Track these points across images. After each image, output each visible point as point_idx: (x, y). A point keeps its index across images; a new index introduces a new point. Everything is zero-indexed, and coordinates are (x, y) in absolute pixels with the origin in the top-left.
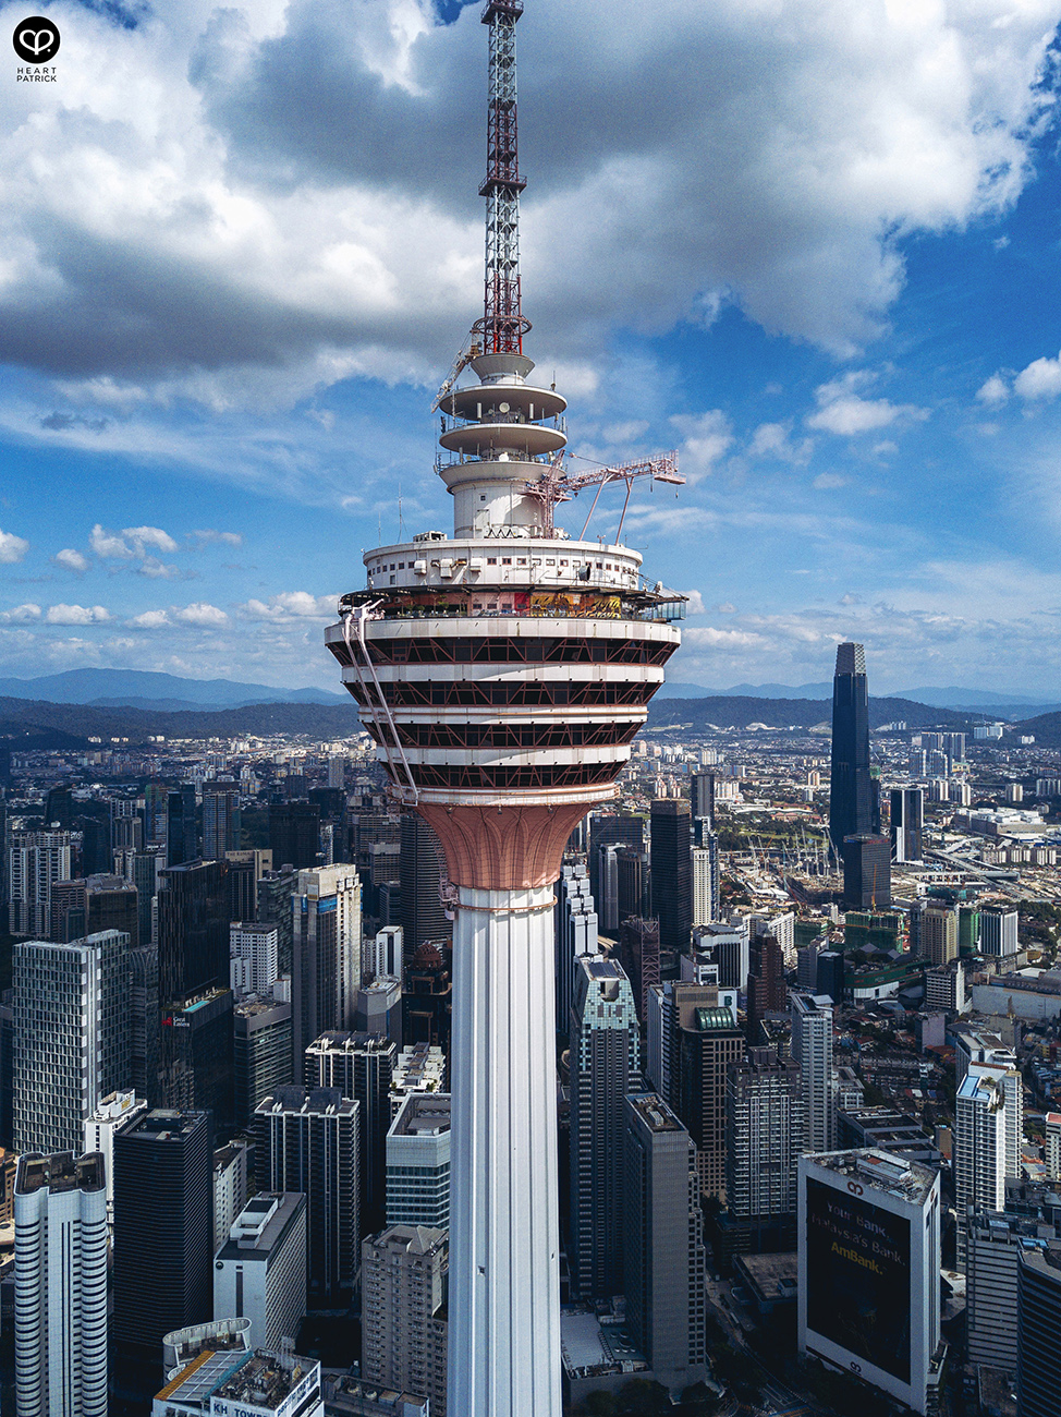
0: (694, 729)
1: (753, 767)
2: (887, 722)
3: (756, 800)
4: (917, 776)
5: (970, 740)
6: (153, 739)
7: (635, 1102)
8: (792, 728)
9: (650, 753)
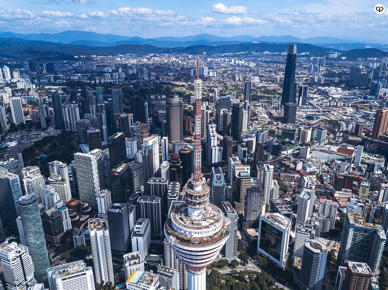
0: (248, 54)
1: (264, 68)
2: (304, 51)
3: (263, 82)
4: (309, 72)
5: (327, 58)
6: (92, 56)
7: (224, 203)
8: (276, 53)
9: (235, 63)
